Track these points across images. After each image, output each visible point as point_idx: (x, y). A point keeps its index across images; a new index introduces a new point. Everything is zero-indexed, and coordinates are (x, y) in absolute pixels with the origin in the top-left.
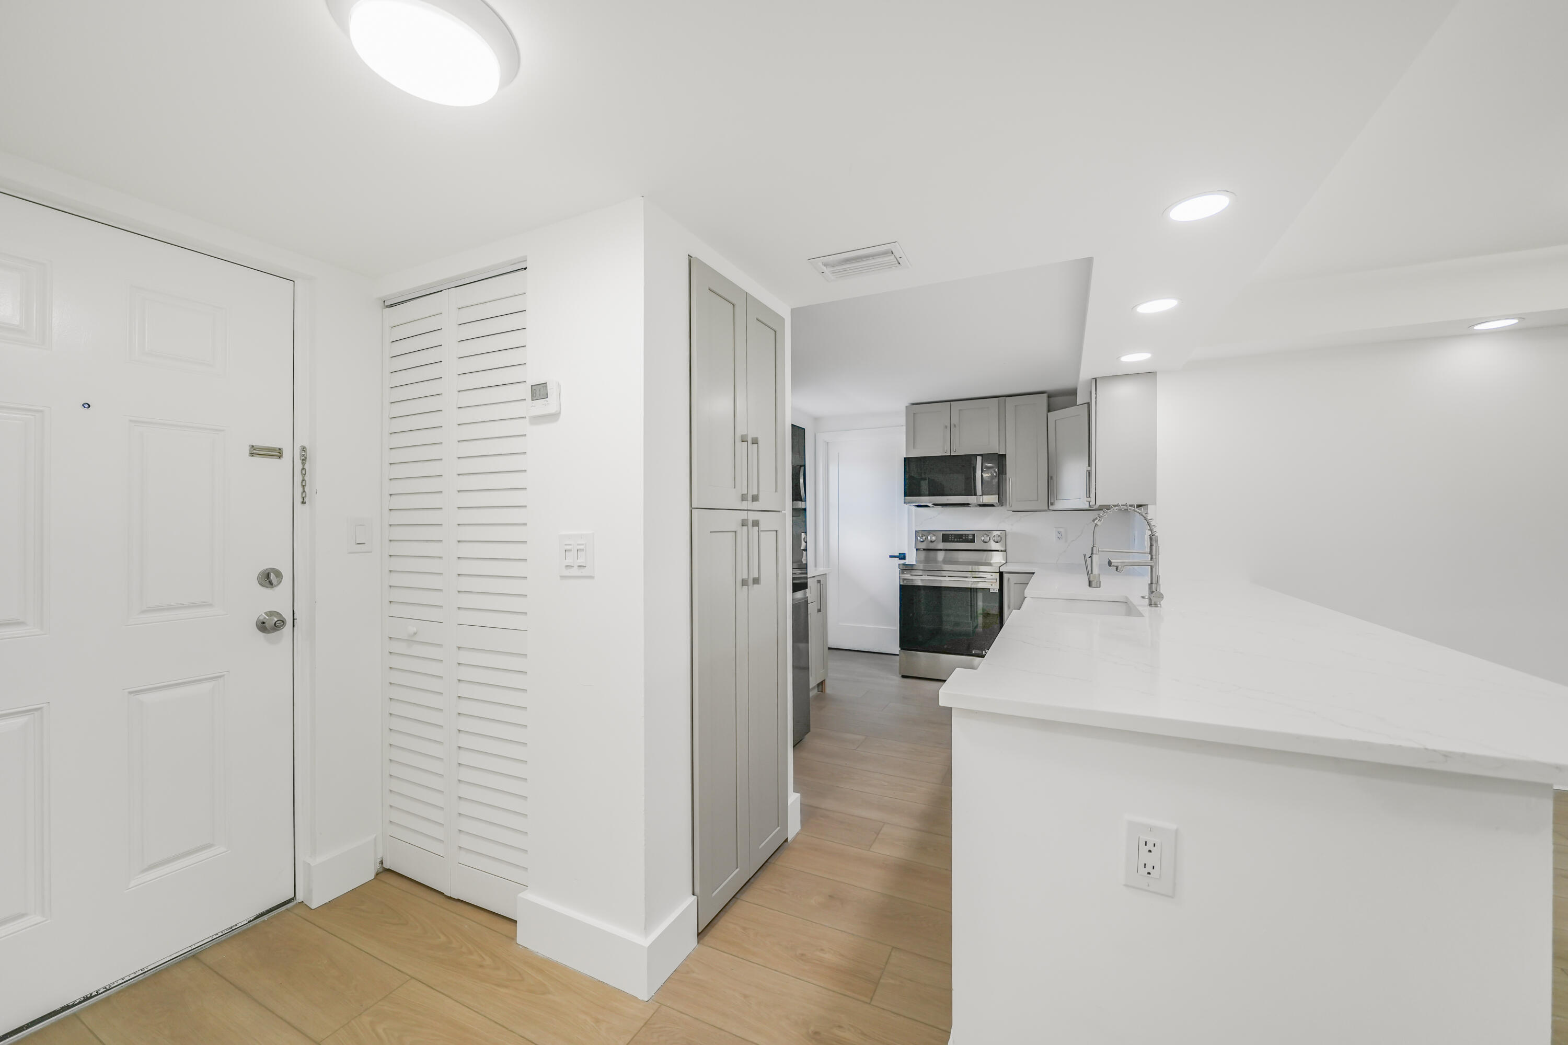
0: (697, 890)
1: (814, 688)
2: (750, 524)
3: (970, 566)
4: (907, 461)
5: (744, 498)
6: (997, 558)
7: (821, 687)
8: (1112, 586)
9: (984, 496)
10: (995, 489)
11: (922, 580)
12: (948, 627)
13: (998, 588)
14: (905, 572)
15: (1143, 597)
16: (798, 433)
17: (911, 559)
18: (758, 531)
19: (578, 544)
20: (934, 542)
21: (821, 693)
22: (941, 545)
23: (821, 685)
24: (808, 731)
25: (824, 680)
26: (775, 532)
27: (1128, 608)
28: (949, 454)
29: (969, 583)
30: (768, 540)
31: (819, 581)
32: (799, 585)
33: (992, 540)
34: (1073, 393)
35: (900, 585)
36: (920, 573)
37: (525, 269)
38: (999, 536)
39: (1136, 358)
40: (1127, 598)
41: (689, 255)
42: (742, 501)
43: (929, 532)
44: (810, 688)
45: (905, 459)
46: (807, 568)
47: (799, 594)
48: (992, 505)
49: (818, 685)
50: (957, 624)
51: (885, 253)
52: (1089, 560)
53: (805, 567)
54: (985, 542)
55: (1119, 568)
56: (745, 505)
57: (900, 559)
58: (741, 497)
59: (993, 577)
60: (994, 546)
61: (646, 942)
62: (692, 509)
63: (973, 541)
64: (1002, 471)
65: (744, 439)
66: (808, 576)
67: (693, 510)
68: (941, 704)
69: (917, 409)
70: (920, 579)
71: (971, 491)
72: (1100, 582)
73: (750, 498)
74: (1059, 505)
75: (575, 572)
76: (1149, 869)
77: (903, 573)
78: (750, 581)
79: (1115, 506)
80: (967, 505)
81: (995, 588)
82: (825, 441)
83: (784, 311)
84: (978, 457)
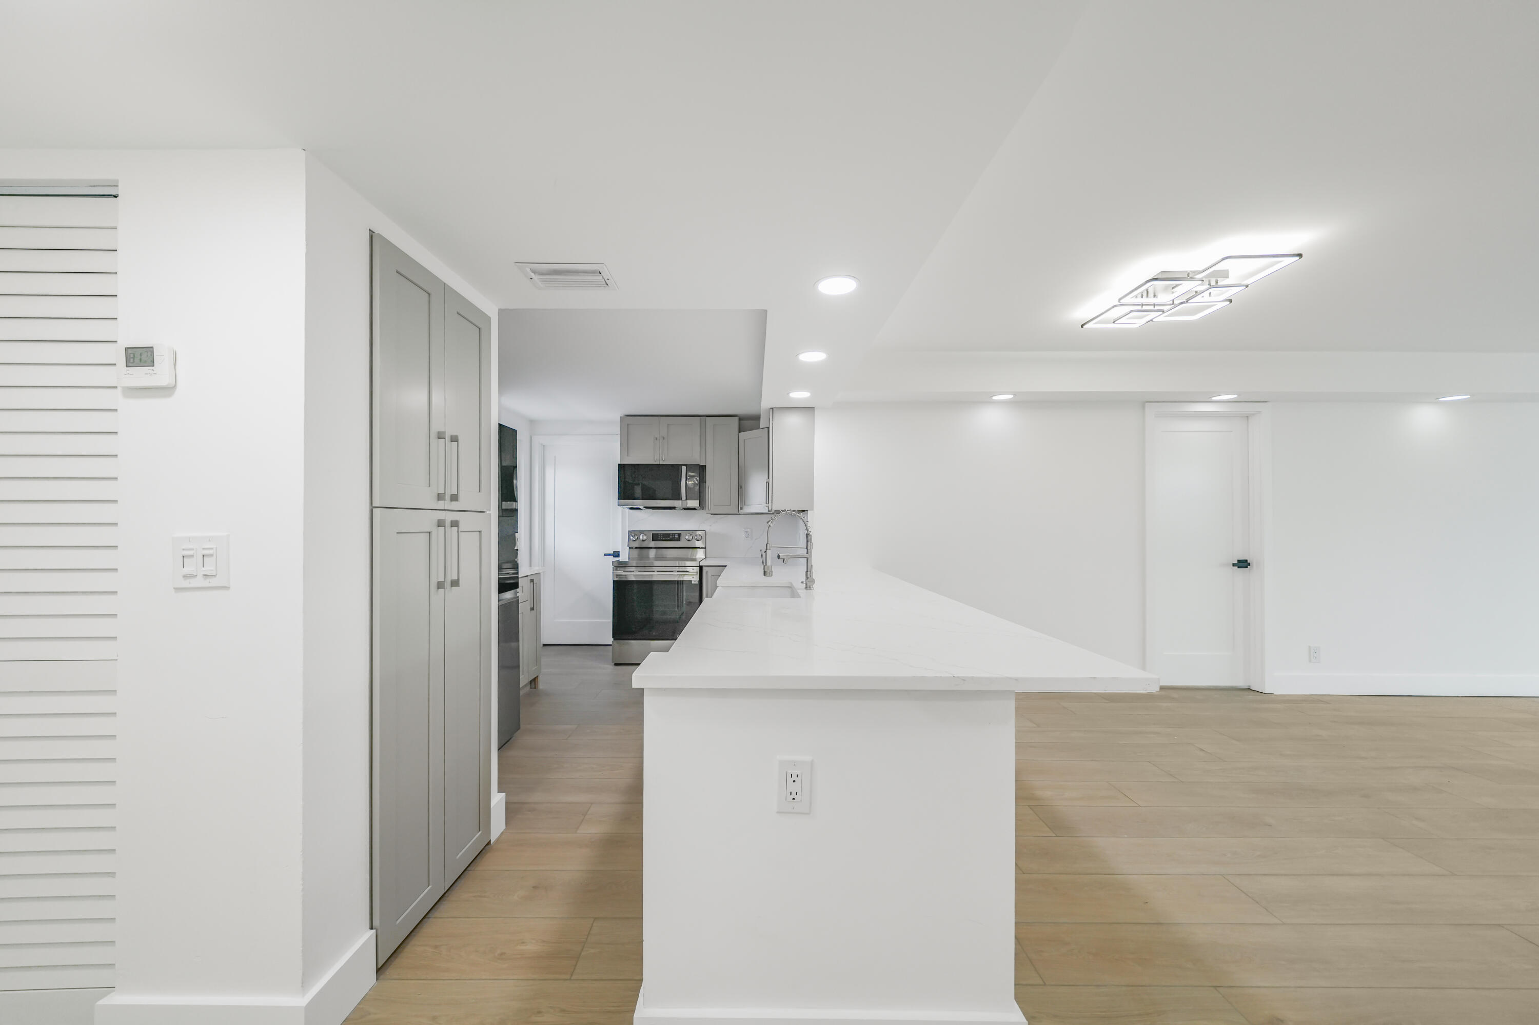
0: (376, 922)
1: (526, 685)
2: (448, 524)
3: (677, 562)
4: (621, 467)
5: (440, 497)
6: (700, 554)
7: (533, 683)
8: (782, 575)
9: (688, 501)
10: (697, 494)
11: (634, 575)
12: (656, 616)
13: (698, 579)
14: (618, 569)
15: (802, 582)
16: (507, 436)
17: (624, 557)
18: (458, 532)
19: (204, 549)
20: (645, 540)
21: (534, 689)
22: (652, 544)
23: (534, 682)
24: (518, 728)
25: (537, 677)
26: (478, 533)
27: (792, 591)
28: (659, 463)
29: (674, 576)
30: (469, 543)
31: (532, 581)
32: (507, 585)
33: (694, 539)
34: (757, 418)
35: (614, 581)
36: (633, 569)
37: (116, 197)
38: (700, 535)
39: (800, 395)
40: (791, 583)
41: (370, 230)
42: (438, 500)
43: (641, 532)
44: (521, 686)
45: (619, 465)
46: (518, 568)
47: (509, 595)
48: (694, 509)
49: (531, 682)
50: (664, 613)
51: (593, 272)
52: (764, 554)
53: (516, 567)
54: (689, 541)
55: (785, 560)
56: (441, 505)
57: (614, 557)
58: (437, 495)
59: (695, 571)
60: (698, 544)
61: (302, 1001)
62: (372, 508)
63: (679, 539)
64: (702, 480)
65: (440, 436)
66: (519, 577)
67: (374, 509)
68: (633, 687)
69: (631, 422)
70: (633, 575)
71: (678, 497)
72: (772, 572)
73: (447, 497)
74: (747, 510)
75: (199, 582)
76: (794, 795)
77: (617, 570)
78: (448, 584)
79: (783, 511)
80: (674, 508)
81: (695, 579)
82: (542, 444)
83: (490, 308)
84: (683, 467)
